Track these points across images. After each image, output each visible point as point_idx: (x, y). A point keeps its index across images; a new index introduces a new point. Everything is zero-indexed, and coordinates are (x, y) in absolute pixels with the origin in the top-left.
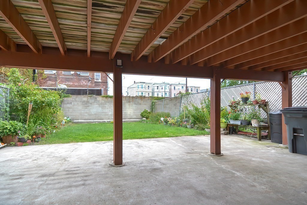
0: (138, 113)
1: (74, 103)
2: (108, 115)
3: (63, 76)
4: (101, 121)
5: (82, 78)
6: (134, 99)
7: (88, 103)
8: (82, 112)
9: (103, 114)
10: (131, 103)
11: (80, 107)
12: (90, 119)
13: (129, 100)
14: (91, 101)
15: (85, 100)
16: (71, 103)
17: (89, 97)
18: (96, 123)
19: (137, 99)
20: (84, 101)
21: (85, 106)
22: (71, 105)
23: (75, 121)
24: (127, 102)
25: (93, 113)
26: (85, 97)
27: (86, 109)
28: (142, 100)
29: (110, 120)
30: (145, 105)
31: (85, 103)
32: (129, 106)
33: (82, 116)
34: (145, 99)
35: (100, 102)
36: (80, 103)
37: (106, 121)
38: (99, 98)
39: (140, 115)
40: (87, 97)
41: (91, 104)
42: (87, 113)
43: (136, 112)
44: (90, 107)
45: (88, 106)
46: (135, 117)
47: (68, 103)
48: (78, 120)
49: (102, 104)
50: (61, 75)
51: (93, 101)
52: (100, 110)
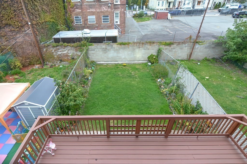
0: (145, 56)
1: (96, 50)
2: (121, 58)
3: (87, 3)
4: (116, 62)
5: (103, 3)
6: (143, 45)
7: (106, 50)
8: (103, 56)
9: (117, 58)
10: (141, 48)
11: (101, 53)
12: (108, 62)
13: (139, 46)
14: (108, 48)
15: (104, 47)
16: (94, 50)
17: (107, 45)
18: (113, 64)
19: (147, 45)
20: (103, 49)
21: (104, 52)
22: (94, 51)
23: (98, 63)
24: (137, 48)
25: (110, 57)
26: (104, 45)
27: (105, 54)
28: (150, 46)
29: (123, 62)
30: (153, 49)
31: (104, 50)
32: (139, 51)
33: (103, 59)
34: (154, 44)
35: (115, 49)
36: (100, 50)
37: (120, 62)
38: (115, 45)
39: (147, 58)
40: (105, 45)
41: (109, 50)
42: (106, 57)
43: (144, 56)
44: (108, 53)
45: (107, 52)
46: (143, 59)
47: (92, 50)
48: (100, 62)
49: (117, 50)
50: (85, 2)
51: (110, 47)
52: (115, 54)
